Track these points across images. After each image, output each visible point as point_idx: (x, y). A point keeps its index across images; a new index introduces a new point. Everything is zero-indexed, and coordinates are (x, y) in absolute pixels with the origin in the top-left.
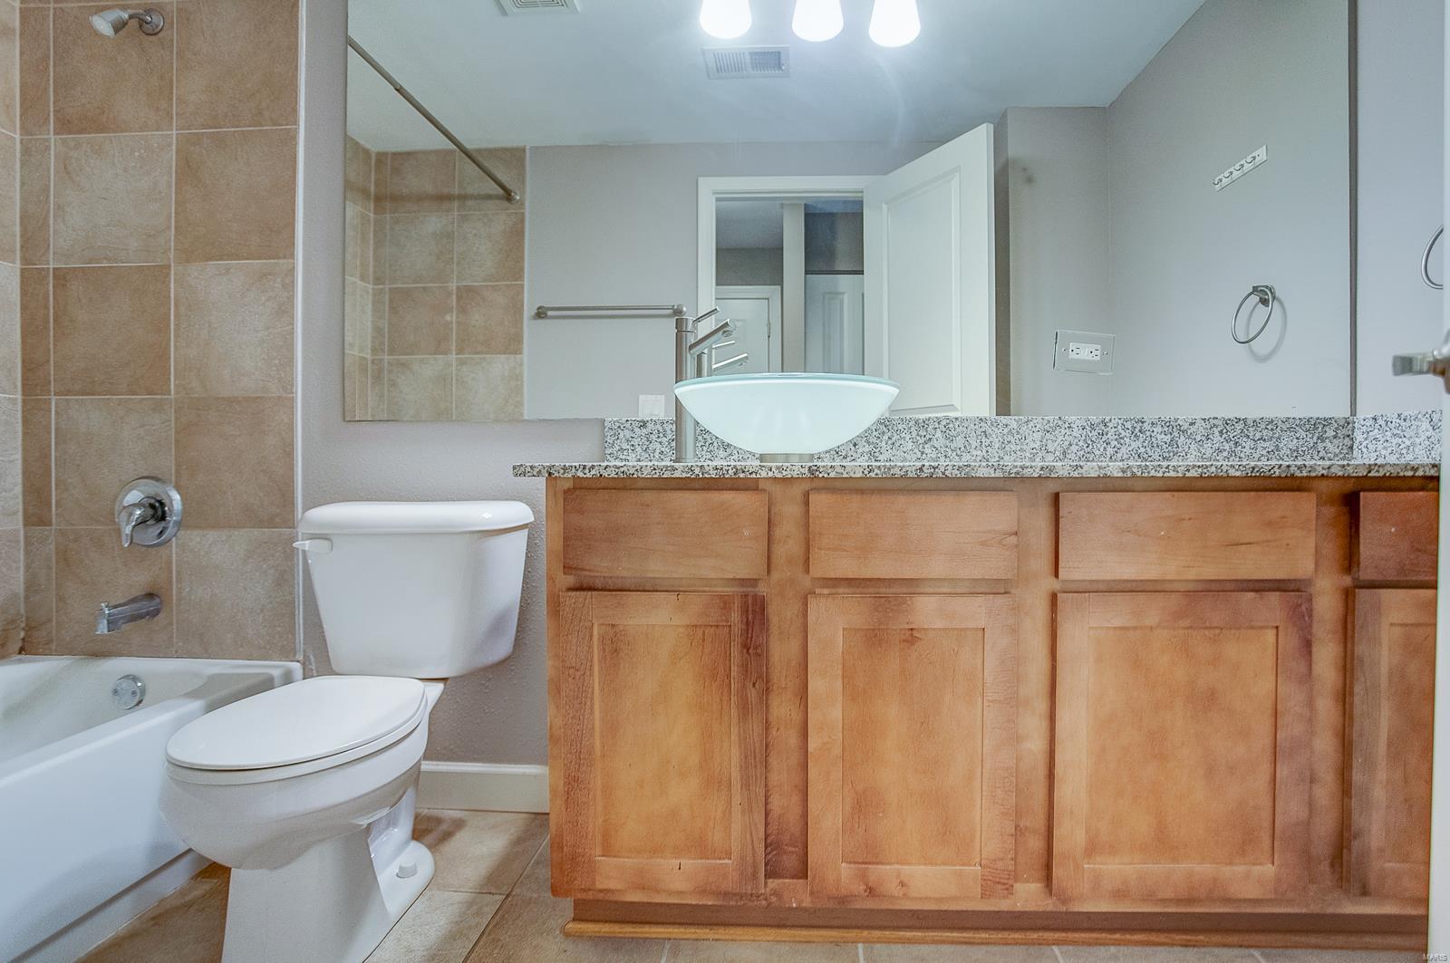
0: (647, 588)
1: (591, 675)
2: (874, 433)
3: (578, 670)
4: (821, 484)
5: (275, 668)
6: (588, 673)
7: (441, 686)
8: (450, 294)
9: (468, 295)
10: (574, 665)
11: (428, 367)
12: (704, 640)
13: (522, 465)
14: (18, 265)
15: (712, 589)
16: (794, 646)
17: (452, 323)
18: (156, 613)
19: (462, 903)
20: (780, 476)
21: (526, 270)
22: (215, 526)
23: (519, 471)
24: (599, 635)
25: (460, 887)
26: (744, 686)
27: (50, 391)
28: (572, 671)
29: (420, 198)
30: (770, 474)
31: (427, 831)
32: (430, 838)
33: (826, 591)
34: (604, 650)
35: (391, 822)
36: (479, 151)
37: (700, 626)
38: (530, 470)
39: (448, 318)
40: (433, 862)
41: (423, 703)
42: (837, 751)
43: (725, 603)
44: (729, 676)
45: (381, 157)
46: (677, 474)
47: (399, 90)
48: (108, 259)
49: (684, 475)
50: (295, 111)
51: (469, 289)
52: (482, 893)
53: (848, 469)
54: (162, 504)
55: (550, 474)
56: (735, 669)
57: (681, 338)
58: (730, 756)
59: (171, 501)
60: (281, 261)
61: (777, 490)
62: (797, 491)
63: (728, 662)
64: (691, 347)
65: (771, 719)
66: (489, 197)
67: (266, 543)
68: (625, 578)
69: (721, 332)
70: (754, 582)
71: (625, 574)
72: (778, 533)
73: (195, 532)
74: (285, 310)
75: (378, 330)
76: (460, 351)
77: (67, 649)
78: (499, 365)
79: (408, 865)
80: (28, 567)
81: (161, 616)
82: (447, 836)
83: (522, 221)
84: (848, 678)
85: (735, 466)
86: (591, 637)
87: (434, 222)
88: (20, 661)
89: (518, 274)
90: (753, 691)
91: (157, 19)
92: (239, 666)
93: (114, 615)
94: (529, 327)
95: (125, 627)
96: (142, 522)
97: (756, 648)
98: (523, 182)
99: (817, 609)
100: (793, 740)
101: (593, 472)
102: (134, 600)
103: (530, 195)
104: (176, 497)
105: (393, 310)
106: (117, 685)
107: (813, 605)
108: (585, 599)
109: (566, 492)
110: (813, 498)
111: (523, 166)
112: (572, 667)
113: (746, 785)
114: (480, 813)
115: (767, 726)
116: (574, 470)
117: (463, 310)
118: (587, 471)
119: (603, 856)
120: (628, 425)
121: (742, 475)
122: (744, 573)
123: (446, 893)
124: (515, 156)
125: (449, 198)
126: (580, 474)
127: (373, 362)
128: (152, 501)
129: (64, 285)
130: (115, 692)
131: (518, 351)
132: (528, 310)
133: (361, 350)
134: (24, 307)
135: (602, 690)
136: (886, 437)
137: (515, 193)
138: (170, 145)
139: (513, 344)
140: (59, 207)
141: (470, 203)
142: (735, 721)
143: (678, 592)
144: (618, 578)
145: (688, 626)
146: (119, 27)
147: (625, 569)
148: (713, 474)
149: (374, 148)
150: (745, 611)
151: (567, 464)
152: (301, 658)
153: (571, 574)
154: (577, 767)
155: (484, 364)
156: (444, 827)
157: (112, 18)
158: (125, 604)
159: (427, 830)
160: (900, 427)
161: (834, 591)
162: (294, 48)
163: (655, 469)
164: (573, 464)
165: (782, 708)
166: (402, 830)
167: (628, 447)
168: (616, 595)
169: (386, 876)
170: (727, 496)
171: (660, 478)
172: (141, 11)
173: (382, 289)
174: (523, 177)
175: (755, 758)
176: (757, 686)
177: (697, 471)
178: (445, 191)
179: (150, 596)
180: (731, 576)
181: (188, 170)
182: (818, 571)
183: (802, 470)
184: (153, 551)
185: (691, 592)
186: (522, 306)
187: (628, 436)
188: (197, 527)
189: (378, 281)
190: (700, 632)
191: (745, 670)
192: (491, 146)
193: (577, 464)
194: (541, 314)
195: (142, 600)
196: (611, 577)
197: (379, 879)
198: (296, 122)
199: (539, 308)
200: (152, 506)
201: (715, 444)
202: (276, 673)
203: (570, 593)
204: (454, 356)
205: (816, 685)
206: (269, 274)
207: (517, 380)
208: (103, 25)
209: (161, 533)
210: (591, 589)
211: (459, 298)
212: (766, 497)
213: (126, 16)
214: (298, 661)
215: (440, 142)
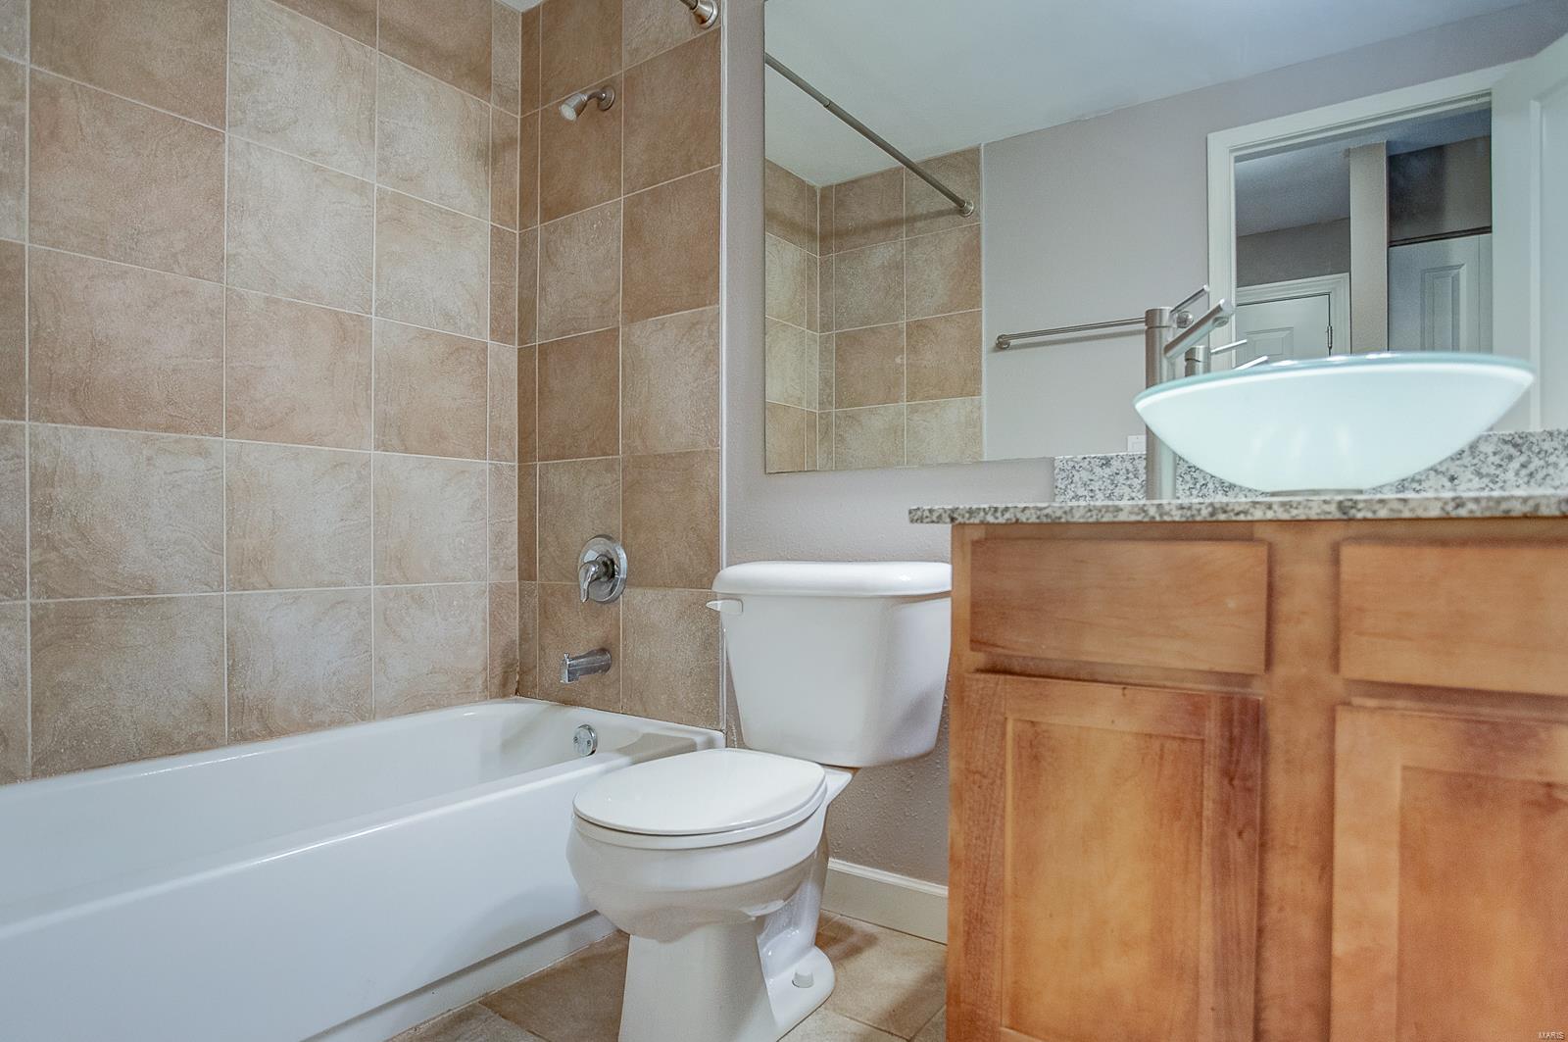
0: (1081, 677)
1: (1003, 785)
2: (1491, 459)
3: (984, 777)
4: (1366, 529)
5: (698, 734)
6: (998, 782)
7: (847, 777)
8: (900, 333)
9: (919, 329)
10: (980, 769)
11: (878, 419)
12: (1161, 757)
13: (918, 509)
14: (517, 346)
15: (1177, 684)
16: (1311, 784)
17: (902, 365)
18: (606, 668)
19: (855, 1034)
20: (1285, 516)
21: (983, 294)
22: (653, 585)
23: (917, 517)
24: (1014, 734)
25: (857, 1014)
26: (1223, 835)
27: (535, 457)
28: (977, 777)
29: (866, 229)
30: (1270, 515)
31: (835, 940)
32: (836, 950)
33: (1371, 703)
34: (1020, 756)
35: (793, 922)
36: (927, 162)
37: (1157, 736)
38: (928, 514)
39: (898, 360)
40: (833, 980)
41: (821, 790)
42: (1388, 965)
43: (1196, 707)
44: (1199, 815)
45: (827, 190)
46: (1122, 517)
47: (830, 106)
48: (575, 330)
49: (1133, 518)
50: (719, 148)
51: (920, 325)
52: (881, 1030)
53: (1412, 505)
54: (613, 563)
55: (953, 519)
56: (1209, 808)
57: (1153, 337)
58: (1201, 937)
59: (619, 559)
60: (707, 308)
61: (1284, 540)
62: (1320, 541)
63: (1198, 794)
64: (1169, 347)
65: (1268, 891)
66: (940, 214)
67: (694, 604)
68: (1051, 660)
69: (1211, 321)
70: (1245, 679)
71: (1051, 654)
72: (1285, 606)
73: (639, 590)
74: (711, 359)
75: (826, 381)
76: (911, 397)
77: (546, 696)
78: (955, 410)
79: (806, 974)
80: (521, 617)
81: (611, 672)
82: (855, 951)
83: (978, 236)
84: (1411, 849)
85: (1211, 504)
86: (1004, 735)
87: (881, 253)
88: (516, 701)
89: (974, 298)
90: (1239, 843)
91: (610, 95)
92: (672, 729)
93: (574, 666)
94: (989, 362)
95: (584, 679)
96: (596, 579)
97: (1245, 778)
98: (978, 188)
99: (1351, 731)
100: (1306, 929)
101: (1007, 516)
102: (590, 654)
103: (987, 206)
104: (623, 555)
105: (841, 359)
106: (579, 733)
107: (1345, 723)
108: (997, 684)
109: (975, 543)
110: (1348, 552)
111: (978, 169)
112: (977, 772)
113: (1223, 982)
114: (896, 933)
115: (1262, 900)
116: (982, 514)
117: (913, 349)
118: (999, 514)
119: (1012, 1028)
120: (1085, 464)
121: (1222, 517)
122: (1228, 662)
123: (841, 1017)
124: (968, 160)
125: (897, 222)
126: (990, 519)
127: (821, 417)
128: (606, 559)
129: (546, 359)
130: (576, 739)
131: (976, 392)
132: (987, 341)
133: (809, 404)
134: (520, 384)
135: (1016, 808)
136: (1515, 465)
137: (969, 203)
138: (619, 211)
139: (969, 384)
140: (543, 289)
141: (919, 224)
142: (1207, 882)
143: (1125, 685)
144: (1042, 659)
145: (1137, 734)
146: (579, 110)
147: (1051, 648)
148: (1177, 516)
149: (818, 183)
150: (1227, 721)
151: (974, 507)
152: (724, 728)
153: (980, 651)
154: (981, 902)
155: (937, 411)
156: (854, 939)
157: (575, 103)
158: (583, 657)
159: (831, 938)
160: (1546, 446)
161: (1385, 703)
162: (717, 85)
163: (1090, 510)
164: (982, 506)
165: (1289, 877)
166: (802, 933)
167: (1086, 493)
168: (1036, 683)
169: (777, 983)
170: (1202, 549)
171: (1098, 523)
172: (598, 90)
173: (829, 336)
174: (978, 183)
175: (1239, 944)
176: (1245, 835)
177: (1152, 511)
178: (893, 215)
179: (603, 651)
180: (1205, 667)
181: (633, 231)
182: (1355, 667)
183: (1326, 508)
184: (605, 607)
185: (1142, 686)
186: (980, 336)
187: (1085, 479)
188: (639, 585)
189: (825, 327)
190: (1156, 744)
191: (1225, 808)
192: (940, 154)
193: (986, 506)
194: (1002, 344)
195: (596, 654)
196: (1033, 658)
197: (770, 982)
198: (719, 160)
199: (999, 337)
200: (605, 564)
201: (1210, 485)
202: (699, 739)
203: (978, 676)
204: (904, 404)
205: (1349, 851)
206: (697, 323)
207: (975, 427)
208: (568, 112)
209: (612, 591)
210: (1007, 672)
211: (909, 336)
212: (1262, 551)
213: (586, 98)
214: (721, 731)
215: (885, 162)
